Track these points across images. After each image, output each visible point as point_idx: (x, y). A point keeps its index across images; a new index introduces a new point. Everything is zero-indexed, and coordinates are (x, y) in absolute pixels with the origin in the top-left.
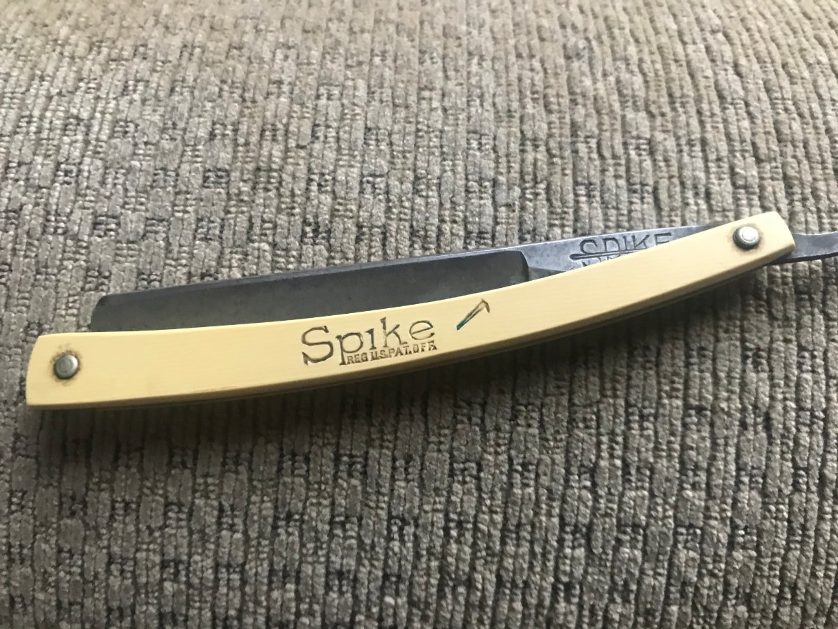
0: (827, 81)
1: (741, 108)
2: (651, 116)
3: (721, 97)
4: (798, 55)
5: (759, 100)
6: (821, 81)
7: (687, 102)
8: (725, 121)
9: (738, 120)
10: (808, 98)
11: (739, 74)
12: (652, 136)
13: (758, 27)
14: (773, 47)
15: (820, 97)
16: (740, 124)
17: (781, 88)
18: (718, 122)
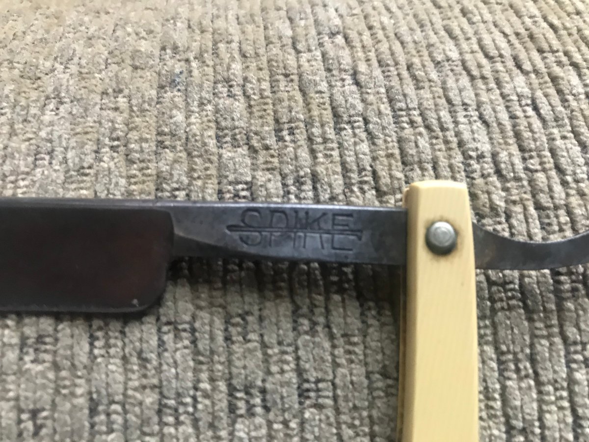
0: (457, 80)
1: (359, 127)
2: (253, 150)
3: (336, 115)
4: (425, 53)
5: (380, 114)
6: (451, 82)
7: (297, 128)
8: (340, 145)
9: (355, 144)
10: (436, 105)
11: (357, 83)
12: (254, 177)
13: (381, 23)
14: (397, 47)
15: (449, 101)
16: (358, 148)
17: (405, 95)
18: (332, 149)
